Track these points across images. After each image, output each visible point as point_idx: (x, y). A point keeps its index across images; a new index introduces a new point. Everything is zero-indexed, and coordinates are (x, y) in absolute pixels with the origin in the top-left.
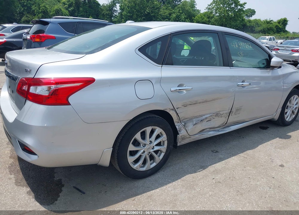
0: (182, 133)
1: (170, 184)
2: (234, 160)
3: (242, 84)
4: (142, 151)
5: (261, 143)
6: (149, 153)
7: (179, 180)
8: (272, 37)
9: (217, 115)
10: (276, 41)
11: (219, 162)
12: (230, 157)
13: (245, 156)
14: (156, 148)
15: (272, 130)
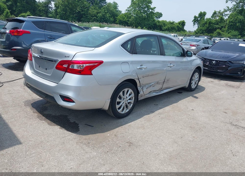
0: (141, 93)
1: (138, 120)
2: (167, 108)
3: (170, 65)
4: (123, 102)
5: (180, 100)
6: (126, 103)
7: (142, 118)
8: (175, 34)
9: (158, 83)
10: (178, 37)
11: (160, 109)
12: (165, 107)
13: (173, 106)
14: (129, 101)
15: (185, 93)
